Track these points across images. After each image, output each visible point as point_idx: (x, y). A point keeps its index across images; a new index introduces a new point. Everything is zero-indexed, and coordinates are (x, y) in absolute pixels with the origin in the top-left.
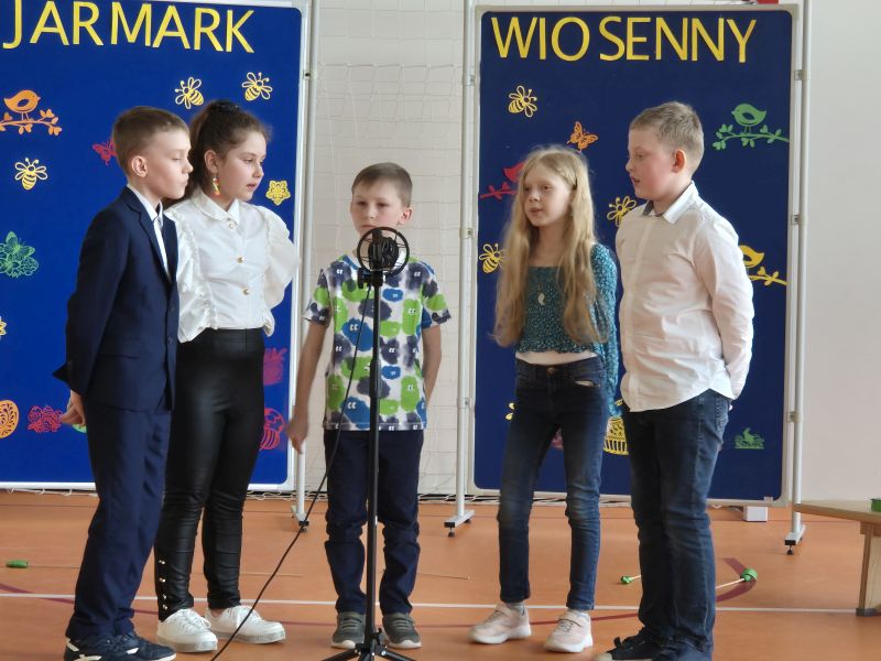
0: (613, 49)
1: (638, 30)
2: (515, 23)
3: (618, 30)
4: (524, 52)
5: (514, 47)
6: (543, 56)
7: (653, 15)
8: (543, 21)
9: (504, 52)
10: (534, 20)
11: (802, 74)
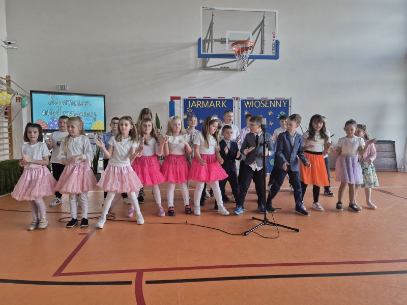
0: (263, 105)
1: (267, 102)
2: (248, 102)
3: (264, 103)
5: (248, 105)
6: (253, 107)
7: (270, 100)
8: (253, 101)
9: (246, 106)
10: (251, 101)
11: (290, 106)
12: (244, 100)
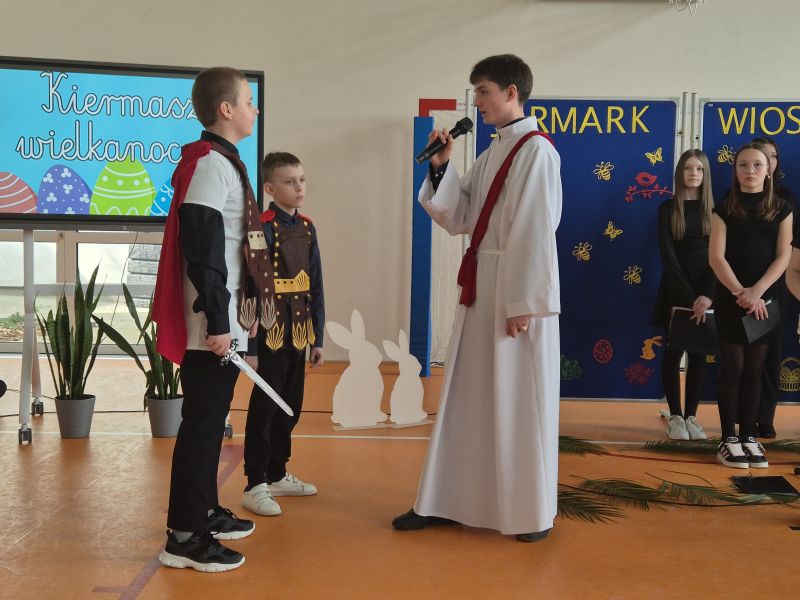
0: (794, 125)
2: (733, 112)
4: (739, 131)
5: (733, 126)
6: (752, 132)
8: (753, 109)
9: (726, 130)
10: (747, 110)
12: (717, 105)
